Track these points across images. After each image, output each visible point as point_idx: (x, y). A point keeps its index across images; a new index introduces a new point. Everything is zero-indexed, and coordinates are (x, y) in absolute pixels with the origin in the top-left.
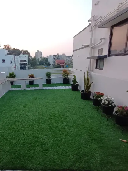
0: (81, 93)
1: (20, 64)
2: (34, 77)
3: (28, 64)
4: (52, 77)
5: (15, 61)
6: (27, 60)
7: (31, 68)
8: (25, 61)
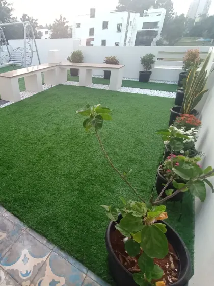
0: (172, 113)
1: (139, 33)
2: (116, 63)
3: (159, 32)
4: (158, 67)
5: (127, 27)
6: (161, 25)
7: (165, 42)
8: (155, 24)
